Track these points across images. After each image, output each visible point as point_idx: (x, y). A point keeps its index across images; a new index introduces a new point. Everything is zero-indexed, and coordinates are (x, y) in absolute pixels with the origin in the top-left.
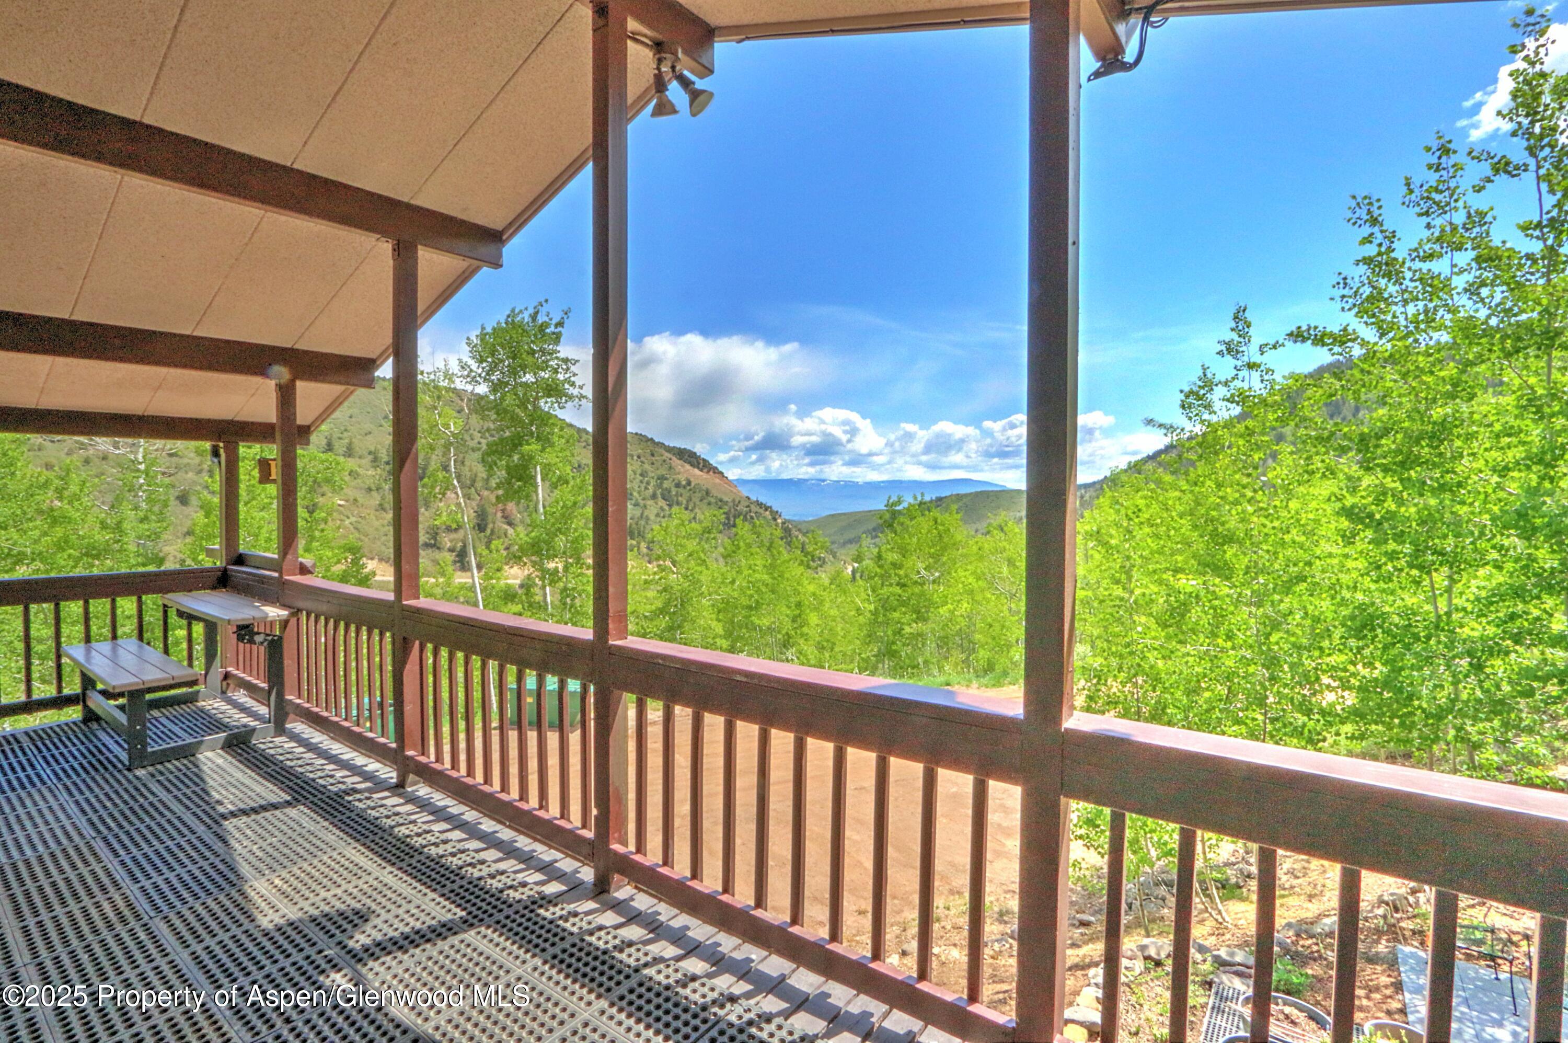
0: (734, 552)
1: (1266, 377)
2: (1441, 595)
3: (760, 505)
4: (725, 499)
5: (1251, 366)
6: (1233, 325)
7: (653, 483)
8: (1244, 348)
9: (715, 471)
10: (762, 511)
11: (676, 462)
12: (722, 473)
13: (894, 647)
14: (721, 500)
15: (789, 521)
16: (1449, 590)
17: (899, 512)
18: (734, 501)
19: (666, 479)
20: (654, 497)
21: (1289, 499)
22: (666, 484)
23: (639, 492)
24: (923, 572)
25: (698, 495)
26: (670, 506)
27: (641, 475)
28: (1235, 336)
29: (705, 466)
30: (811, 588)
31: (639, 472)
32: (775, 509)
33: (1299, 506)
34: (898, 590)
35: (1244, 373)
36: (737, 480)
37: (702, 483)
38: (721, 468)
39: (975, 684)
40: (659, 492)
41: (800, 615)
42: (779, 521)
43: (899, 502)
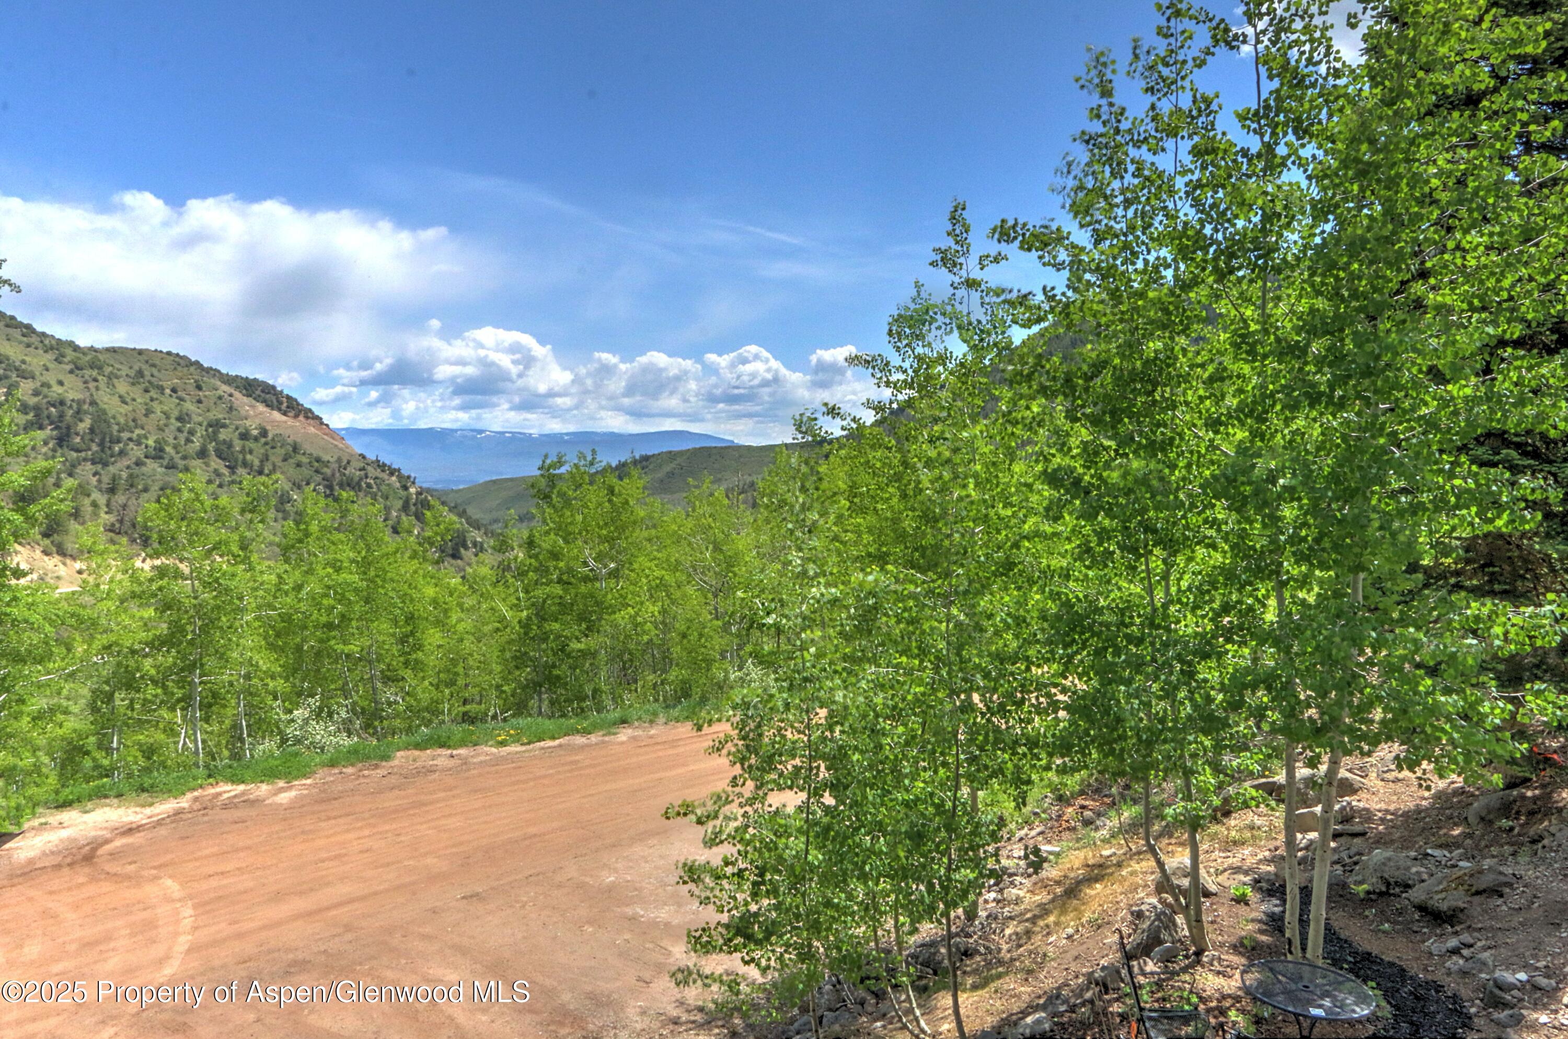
0: (300, 541)
1: (987, 300)
2: (1159, 582)
3: (382, 466)
4: (326, 458)
5: (971, 284)
6: (950, 228)
7: (201, 431)
8: (962, 260)
9: (309, 415)
10: (385, 476)
11: (240, 399)
12: (319, 419)
13: (556, 672)
14: (318, 460)
15: (428, 491)
16: (1165, 577)
17: (560, 476)
18: (339, 460)
19: (224, 426)
20: (202, 454)
21: (1012, 461)
22: (223, 435)
23: (175, 447)
24: (592, 563)
25: (281, 452)
26: (232, 469)
27: (179, 419)
28: (950, 242)
29: (292, 407)
30: (430, 591)
31: (176, 413)
32: (405, 472)
33: (1024, 468)
34: (558, 590)
35: (962, 292)
36: (346, 429)
37: (285, 433)
38: (317, 411)
39: (662, 719)
40: (211, 447)
41: (412, 633)
42: (412, 490)
43: (560, 463)
